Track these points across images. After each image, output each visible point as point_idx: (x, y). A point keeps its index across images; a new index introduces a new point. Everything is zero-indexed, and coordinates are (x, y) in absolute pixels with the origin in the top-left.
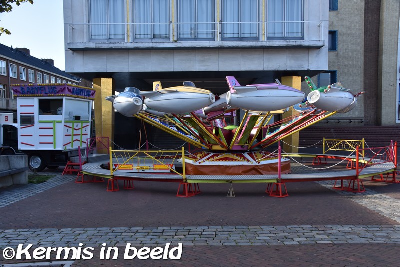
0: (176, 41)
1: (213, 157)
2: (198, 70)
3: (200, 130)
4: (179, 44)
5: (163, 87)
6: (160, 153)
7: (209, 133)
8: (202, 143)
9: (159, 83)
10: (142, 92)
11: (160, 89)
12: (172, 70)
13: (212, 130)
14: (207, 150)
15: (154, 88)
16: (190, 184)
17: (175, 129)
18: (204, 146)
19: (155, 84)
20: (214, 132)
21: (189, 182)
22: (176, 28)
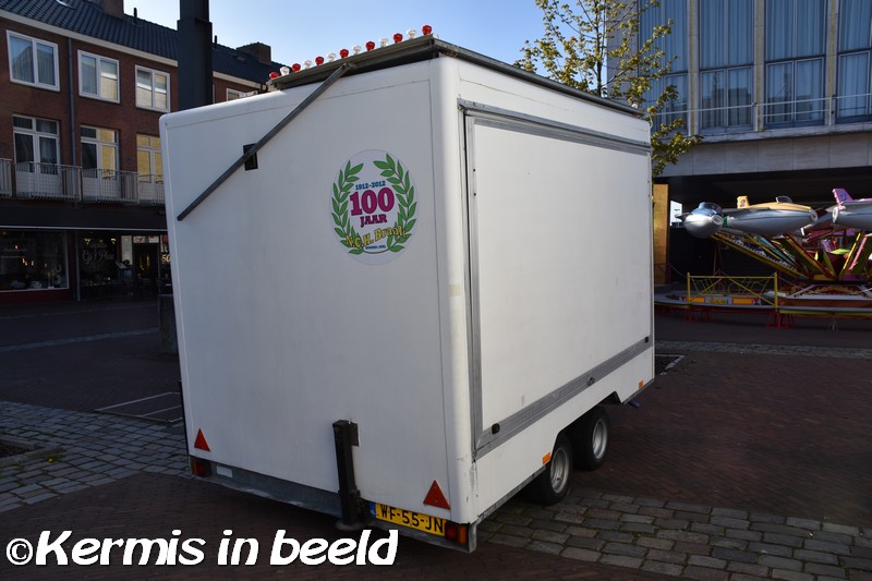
0: (763, 130)
1: (813, 289)
2: (795, 169)
3: (797, 255)
4: (767, 134)
5: (750, 204)
6: (748, 280)
7: (808, 259)
8: (799, 271)
9: (744, 198)
10: (725, 211)
11: (746, 206)
12: (755, 170)
13: (814, 255)
14: (805, 281)
15: (739, 204)
16: (783, 314)
17: (763, 253)
18: (802, 275)
19: (740, 199)
20: (816, 258)
21: (782, 312)
22: (762, 112)
